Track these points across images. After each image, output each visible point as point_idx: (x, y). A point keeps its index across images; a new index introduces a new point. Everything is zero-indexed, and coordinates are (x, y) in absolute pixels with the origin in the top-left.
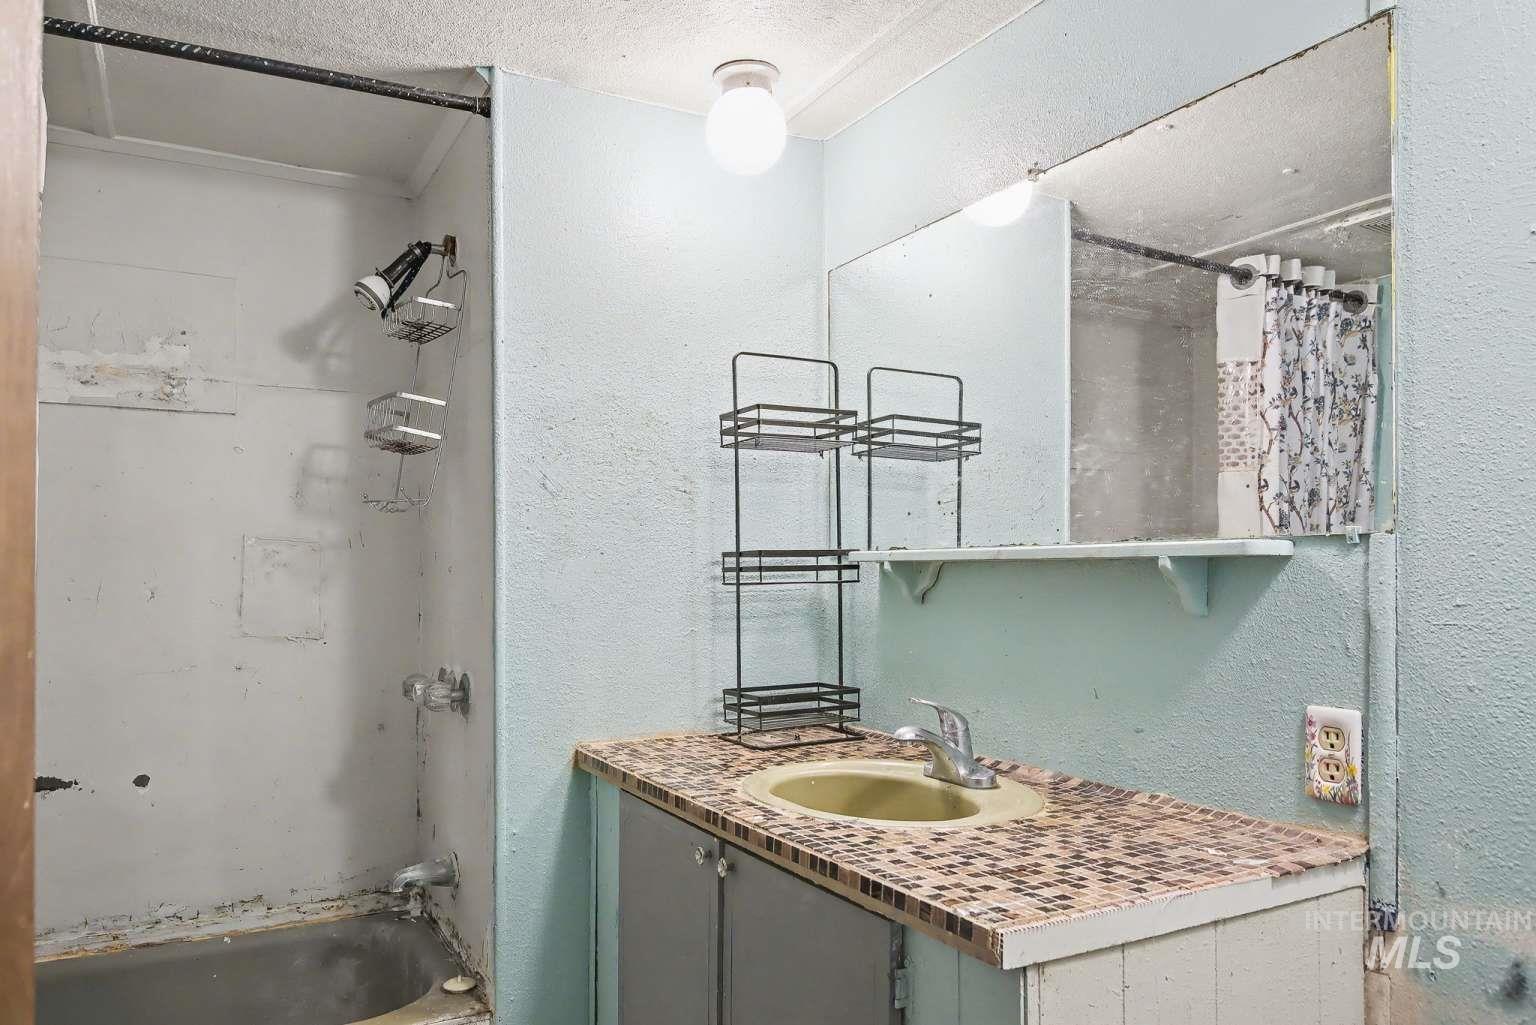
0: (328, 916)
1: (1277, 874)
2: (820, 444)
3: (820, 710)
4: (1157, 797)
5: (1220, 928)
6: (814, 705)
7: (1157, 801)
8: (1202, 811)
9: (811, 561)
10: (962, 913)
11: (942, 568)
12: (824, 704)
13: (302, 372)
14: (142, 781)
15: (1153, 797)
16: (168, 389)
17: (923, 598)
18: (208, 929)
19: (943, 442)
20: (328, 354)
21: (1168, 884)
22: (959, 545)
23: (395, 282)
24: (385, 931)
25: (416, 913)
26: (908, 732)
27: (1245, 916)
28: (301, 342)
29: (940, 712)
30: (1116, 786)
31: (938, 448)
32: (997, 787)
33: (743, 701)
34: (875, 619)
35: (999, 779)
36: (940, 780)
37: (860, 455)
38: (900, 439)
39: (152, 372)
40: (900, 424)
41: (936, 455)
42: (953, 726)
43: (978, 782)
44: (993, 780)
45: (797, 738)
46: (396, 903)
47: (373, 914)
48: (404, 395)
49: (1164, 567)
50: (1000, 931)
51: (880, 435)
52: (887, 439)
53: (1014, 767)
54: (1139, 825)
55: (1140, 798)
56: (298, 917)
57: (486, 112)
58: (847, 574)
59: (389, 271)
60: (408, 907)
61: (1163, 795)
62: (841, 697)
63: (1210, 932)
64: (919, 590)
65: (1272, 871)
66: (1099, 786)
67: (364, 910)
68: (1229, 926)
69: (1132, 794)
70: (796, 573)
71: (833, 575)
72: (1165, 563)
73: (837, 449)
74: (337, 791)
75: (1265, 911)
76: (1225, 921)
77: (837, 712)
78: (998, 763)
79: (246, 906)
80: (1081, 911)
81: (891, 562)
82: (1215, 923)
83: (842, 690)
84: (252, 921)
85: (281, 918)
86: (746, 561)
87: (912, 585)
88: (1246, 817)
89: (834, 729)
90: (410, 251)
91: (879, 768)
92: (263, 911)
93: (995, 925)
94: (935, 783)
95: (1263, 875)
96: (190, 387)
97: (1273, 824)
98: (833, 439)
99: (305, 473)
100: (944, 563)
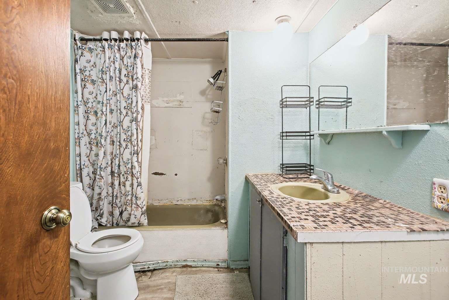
0: (208, 204)
1: (409, 230)
2: (306, 106)
3: (306, 170)
4: (386, 201)
5: (383, 244)
6: (304, 168)
7: (386, 202)
8: (399, 207)
9: (304, 134)
10: (291, 224)
11: (333, 135)
12: (307, 169)
13: (203, 99)
14: (176, 175)
15: (385, 201)
16: (180, 103)
17: (329, 143)
18: (186, 203)
19: (343, 103)
20: (208, 95)
21: (364, 227)
22: (346, 129)
23: (215, 79)
24: (217, 208)
25: (223, 205)
26: (314, 177)
27: (395, 242)
28: (203, 93)
29: (324, 172)
30: (375, 197)
31: (342, 105)
32: (339, 193)
33: (283, 167)
34: (318, 148)
35: (340, 191)
36: (325, 190)
37: (317, 108)
38: (326, 103)
39: (178, 101)
40: (326, 100)
41: (340, 107)
42: (328, 176)
43: (333, 191)
44: (338, 191)
45: (298, 176)
46: (220, 203)
47: (215, 205)
48: (215, 101)
49: (384, 134)
50: (297, 231)
51: (321, 102)
52: (322, 103)
53: (349, 189)
54: (373, 208)
55: (381, 201)
56: (202, 203)
57: (227, 41)
58: (312, 137)
59: (214, 77)
60: (222, 204)
61: (388, 201)
62: (310, 167)
63: (380, 244)
64: (328, 141)
65: (408, 229)
66: (370, 196)
67: (214, 203)
68: (387, 244)
69: (379, 200)
70: (300, 137)
71: (308, 137)
72: (385, 133)
73: (310, 107)
74: (210, 179)
75: (403, 241)
76: (386, 242)
77: (309, 171)
78: (341, 185)
79: (193, 200)
80: (327, 230)
81: (319, 134)
82: (382, 242)
83: (310, 165)
84: (194, 203)
85: (199, 203)
86: (284, 134)
87: (325, 140)
88: (412, 211)
89: (309, 175)
90: (218, 72)
91: (311, 185)
92: (196, 201)
93: (296, 230)
94: (323, 190)
95: (404, 230)
96: (184, 103)
97: (421, 215)
98: (309, 104)
99: (204, 118)
100: (333, 134)
